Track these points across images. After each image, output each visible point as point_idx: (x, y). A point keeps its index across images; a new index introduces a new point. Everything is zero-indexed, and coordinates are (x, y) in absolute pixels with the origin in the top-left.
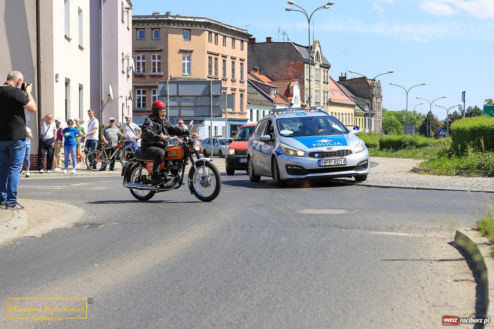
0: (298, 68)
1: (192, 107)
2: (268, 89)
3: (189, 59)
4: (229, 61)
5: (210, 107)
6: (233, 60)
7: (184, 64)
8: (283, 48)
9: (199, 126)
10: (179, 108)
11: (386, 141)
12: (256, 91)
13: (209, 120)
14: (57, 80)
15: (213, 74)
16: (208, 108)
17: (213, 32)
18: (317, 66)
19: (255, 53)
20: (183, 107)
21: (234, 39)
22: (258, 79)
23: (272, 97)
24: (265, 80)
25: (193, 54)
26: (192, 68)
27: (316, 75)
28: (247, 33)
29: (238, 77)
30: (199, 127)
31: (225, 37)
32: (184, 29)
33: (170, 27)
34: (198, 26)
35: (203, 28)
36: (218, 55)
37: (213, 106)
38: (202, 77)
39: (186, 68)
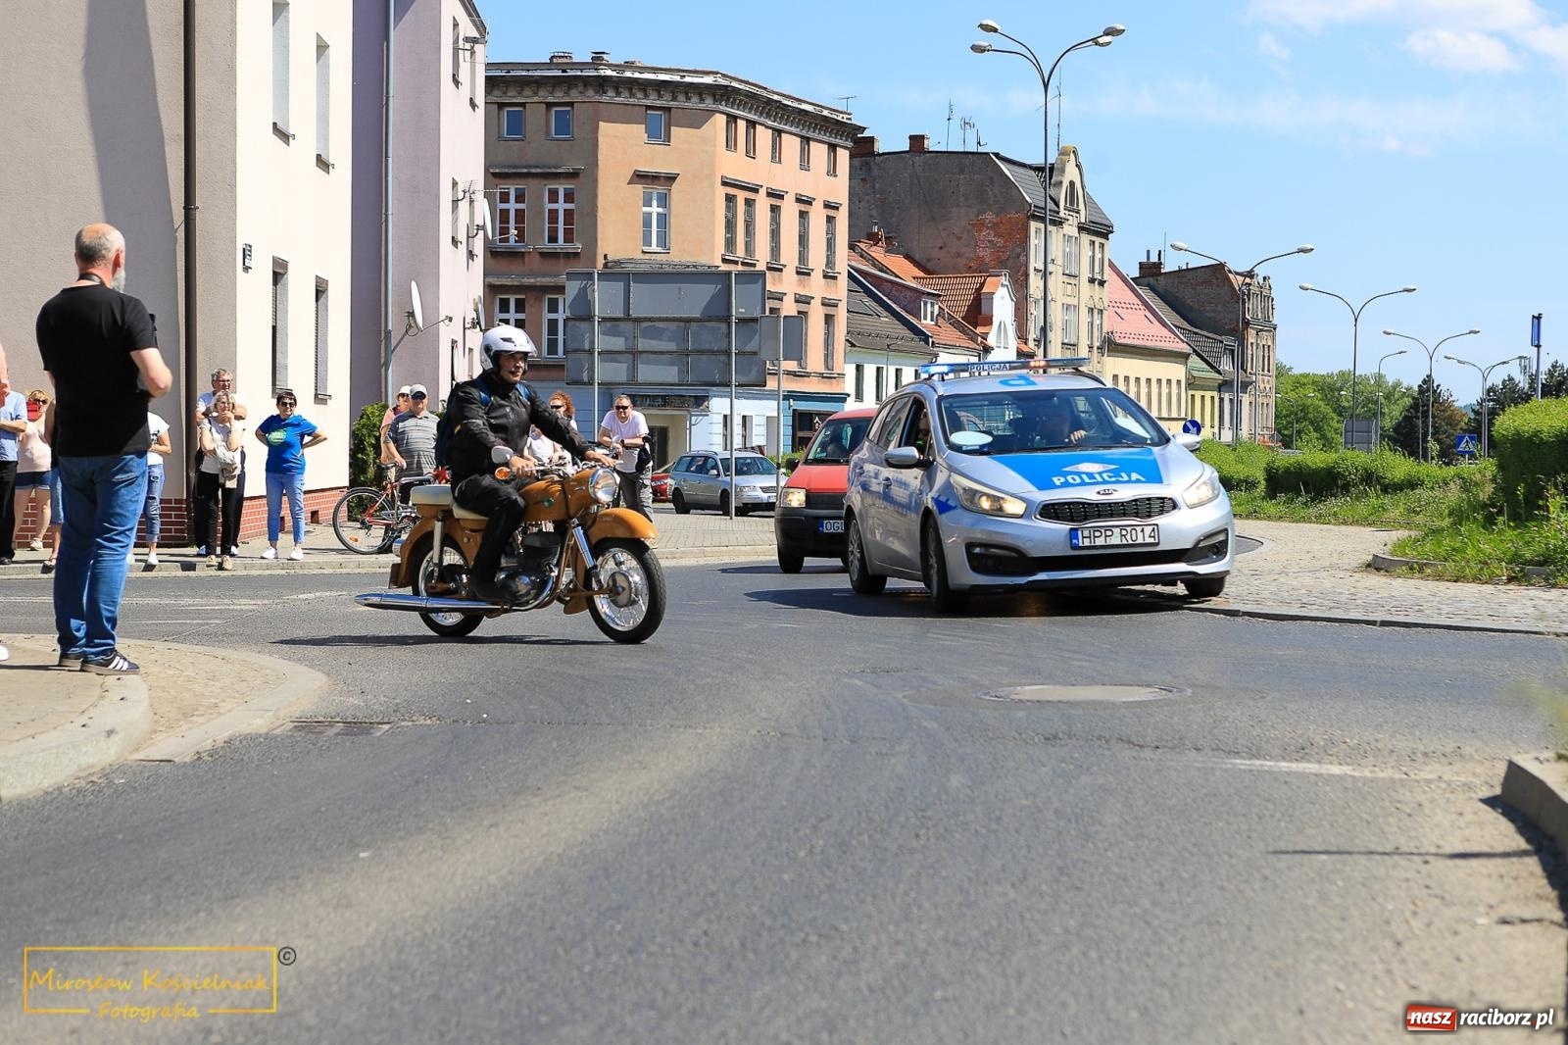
0: (1010, 234)
1: (672, 352)
2: (913, 299)
3: (664, 201)
4: (790, 210)
5: (728, 353)
6: (803, 207)
7: (647, 218)
8: (962, 171)
9: (691, 416)
10: (631, 357)
11: (1287, 470)
12: (873, 304)
13: (725, 396)
14: (246, 264)
15: (740, 251)
16: (723, 358)
18: (1070, 229)
19: (874, 185)
20: (644, 355)
21: (806, 140)
22: (883, 268)
23: (926, 323)
24: (905, 272)
25: (676, 186)
26: (672, 230)
27: (1067, 256)
28: (848, 122)
29: (817, 259)
30: (694, 419)
31: (779, 132)
32: (648, 107)
33: (605, 99)
34: (695, 99)
35: (709, 103)
36: (756, 191)
37: (741, 353)
38: (704, 260)
39: (654, 229)
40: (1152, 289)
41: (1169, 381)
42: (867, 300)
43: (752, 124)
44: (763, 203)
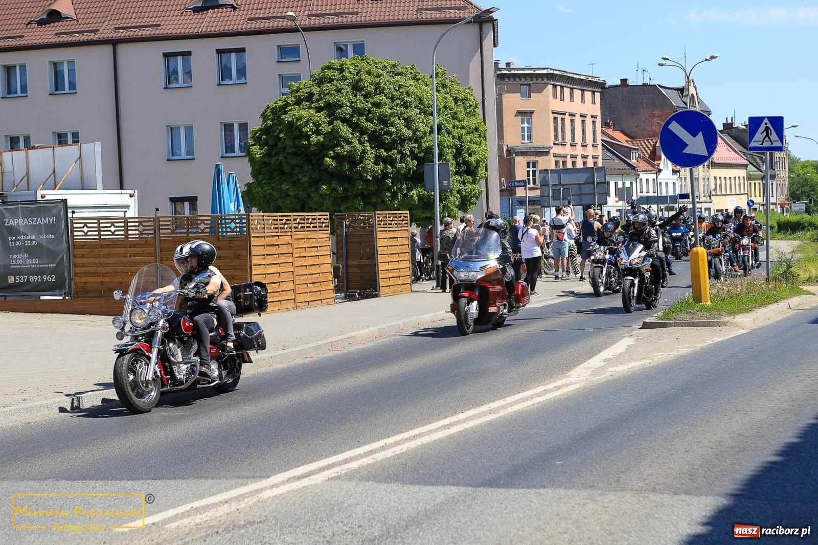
2: (627, 152)
3: (529, 122)
4: (578, 120)
5: (595, 195)
6: (583, 119)
7: (523, 129)
8: (644, 93)
11: (784, 222)
12: (611, 155)
15: (560, 140)
16: (592, 196)
17: (558, 85)
19: (606, 101)
21: (583, 91)
22: (613, 138)
23: (633, 161)
24: (622, 139)
25: (533, 116)
26: (533, 133)
28: (598, 80)
29: (589, 140)
31: (572, 89)
32: (521, 84)
33: (504, 82)
34: (540, 80)
35: (546, 81)
36: (565, 114)
37: (599, 194)
38: (546, 145)
39: (526, 134)
40: (729, 135)
41: (739, 177)
42: (608, 153)
43: (562, 87)
44: (568, 119)
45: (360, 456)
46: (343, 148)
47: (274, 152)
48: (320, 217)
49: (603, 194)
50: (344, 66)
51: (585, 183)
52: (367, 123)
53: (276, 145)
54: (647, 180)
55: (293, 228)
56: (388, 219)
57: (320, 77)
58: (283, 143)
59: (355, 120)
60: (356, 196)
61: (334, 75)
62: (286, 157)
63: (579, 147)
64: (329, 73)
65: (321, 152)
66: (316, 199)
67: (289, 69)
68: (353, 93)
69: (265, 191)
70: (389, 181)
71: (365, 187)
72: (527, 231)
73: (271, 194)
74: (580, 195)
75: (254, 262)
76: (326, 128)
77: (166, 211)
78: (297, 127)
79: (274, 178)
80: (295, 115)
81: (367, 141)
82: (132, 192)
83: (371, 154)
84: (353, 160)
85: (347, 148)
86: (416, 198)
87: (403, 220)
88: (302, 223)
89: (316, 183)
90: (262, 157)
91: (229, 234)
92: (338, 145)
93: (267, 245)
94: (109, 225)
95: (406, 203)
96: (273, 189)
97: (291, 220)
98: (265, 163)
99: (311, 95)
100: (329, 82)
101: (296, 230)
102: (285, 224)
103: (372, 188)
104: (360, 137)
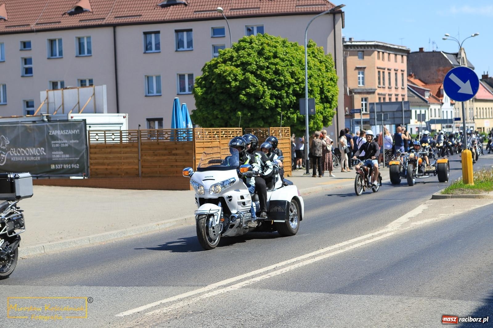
2: (422, 92)
3: (363, 74)
4: (393, 73)
6: (396, 72)
7: (359, 78)
8: (433, 56)
12: (413, 94)
15: (382, 85)
16: (401, 119)
17: (381, 52)
19: (410, 61)
21: (396, 55)
22: (414, 84)
23: (426, 98)
25: (366, 70)
26: (365, 80)
29: (400, 85)
31: (389, 54)
32: (358, 51)
33: (348, 50)
34: (370, 48)
35: (373, 49)
36: (385, 69)
37: (405, 118)
38: (373, 88)
39: (361, 81)
40: (486, 82)
42: (411, 93)
43: (383, 53)
44: (386, 72)
45: (261, 274)
46: (251, 89)
47: (209, 92)
48: (236, 131)
49: (408, 117)
50: (253, 40)
51: (397, 111)
52: (266, 75)
53: (210, 87)
54: (435, 109)
55: (220, 137)
56: (277, 132)
57: (237, 47)
58: (215, 86)
59: (258, 73)
60: (259, 119)
61: (246, 46)
62: (216, 95)
63: (393, 89)
64: (243, 44)
65: (237, 92)
66: (234, 120)
67: (218, 42)
68: (257, 57)
69: (204, 115)
70: (279, 110)
71: (264, 113)
72: (361, 140)
73: (207, 117)
74: (394, 118)
75: (197, 157)
76: (240, 77)
77: (144, 126)
78: (224, 77)
79: (209, 107)
80: (222, 69)
81: (266, 85)
82: (124, 115)
83: (268, 93)
84: (257, 96)
85: (253, 89)
86: (295, 119)
87: (286, 133)
88: (226, 134)
89: (234, 110)
90: (202, 95)
91: (182, 140)
92: (248, 87)
93: (205, 147)
94: (111, 134)
95: (289, 122)
96: (208, 113)
97: (219, 132)
98: (204, 98)
99: (232, 57)
100: (243, 50)
101: (222, 138)
102: (216, 134)
103: (269, 113)
104: (262, 83)
